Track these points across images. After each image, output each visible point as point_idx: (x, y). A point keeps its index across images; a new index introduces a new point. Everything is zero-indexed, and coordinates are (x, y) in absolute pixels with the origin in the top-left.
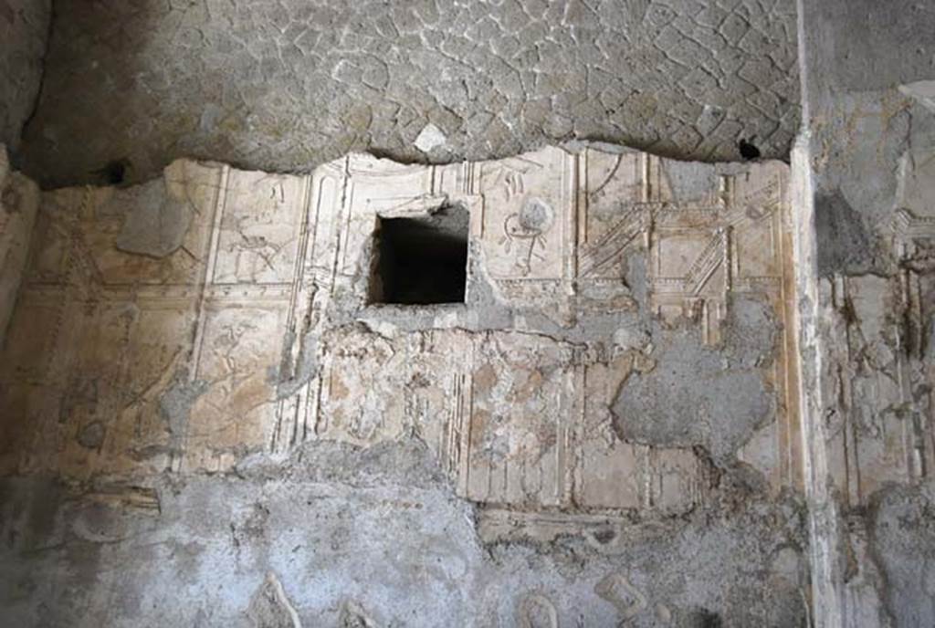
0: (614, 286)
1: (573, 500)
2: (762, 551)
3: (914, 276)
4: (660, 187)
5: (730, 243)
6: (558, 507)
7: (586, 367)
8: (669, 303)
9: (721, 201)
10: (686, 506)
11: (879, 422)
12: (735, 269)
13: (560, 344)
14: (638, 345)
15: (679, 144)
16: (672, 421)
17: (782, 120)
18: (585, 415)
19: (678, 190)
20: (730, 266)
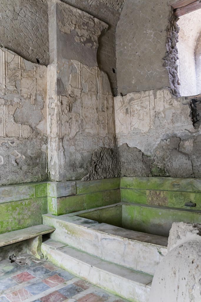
0: (14, 88)
1: (6, 135)
2: (40, 145)
3: (71, 98)
4: (23, 66)
5: (36, 82)
6: (3, 137)
7: (8, 105)
8: (25, 93)
9: (35, 72)
10: (28, 136)
11: (65, 123)
12: (37, 88)
13: (2, 99)
14: (19, 102)
15: (25, 55)
16: (25, 119)
17: (44, 56)
18: (8, 116)
19: (26, 67)
20: (36, 87)
